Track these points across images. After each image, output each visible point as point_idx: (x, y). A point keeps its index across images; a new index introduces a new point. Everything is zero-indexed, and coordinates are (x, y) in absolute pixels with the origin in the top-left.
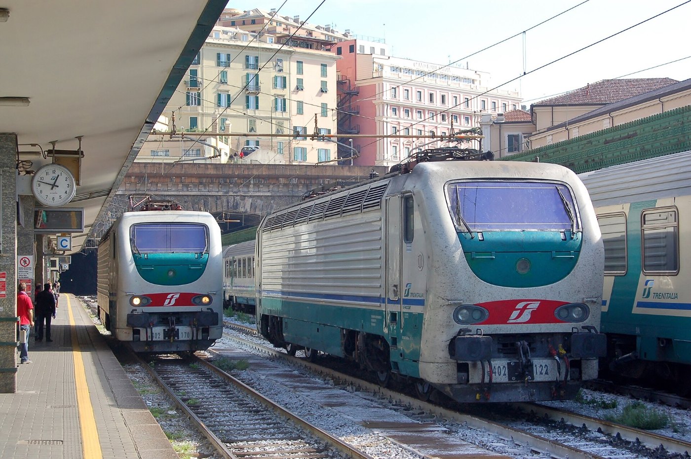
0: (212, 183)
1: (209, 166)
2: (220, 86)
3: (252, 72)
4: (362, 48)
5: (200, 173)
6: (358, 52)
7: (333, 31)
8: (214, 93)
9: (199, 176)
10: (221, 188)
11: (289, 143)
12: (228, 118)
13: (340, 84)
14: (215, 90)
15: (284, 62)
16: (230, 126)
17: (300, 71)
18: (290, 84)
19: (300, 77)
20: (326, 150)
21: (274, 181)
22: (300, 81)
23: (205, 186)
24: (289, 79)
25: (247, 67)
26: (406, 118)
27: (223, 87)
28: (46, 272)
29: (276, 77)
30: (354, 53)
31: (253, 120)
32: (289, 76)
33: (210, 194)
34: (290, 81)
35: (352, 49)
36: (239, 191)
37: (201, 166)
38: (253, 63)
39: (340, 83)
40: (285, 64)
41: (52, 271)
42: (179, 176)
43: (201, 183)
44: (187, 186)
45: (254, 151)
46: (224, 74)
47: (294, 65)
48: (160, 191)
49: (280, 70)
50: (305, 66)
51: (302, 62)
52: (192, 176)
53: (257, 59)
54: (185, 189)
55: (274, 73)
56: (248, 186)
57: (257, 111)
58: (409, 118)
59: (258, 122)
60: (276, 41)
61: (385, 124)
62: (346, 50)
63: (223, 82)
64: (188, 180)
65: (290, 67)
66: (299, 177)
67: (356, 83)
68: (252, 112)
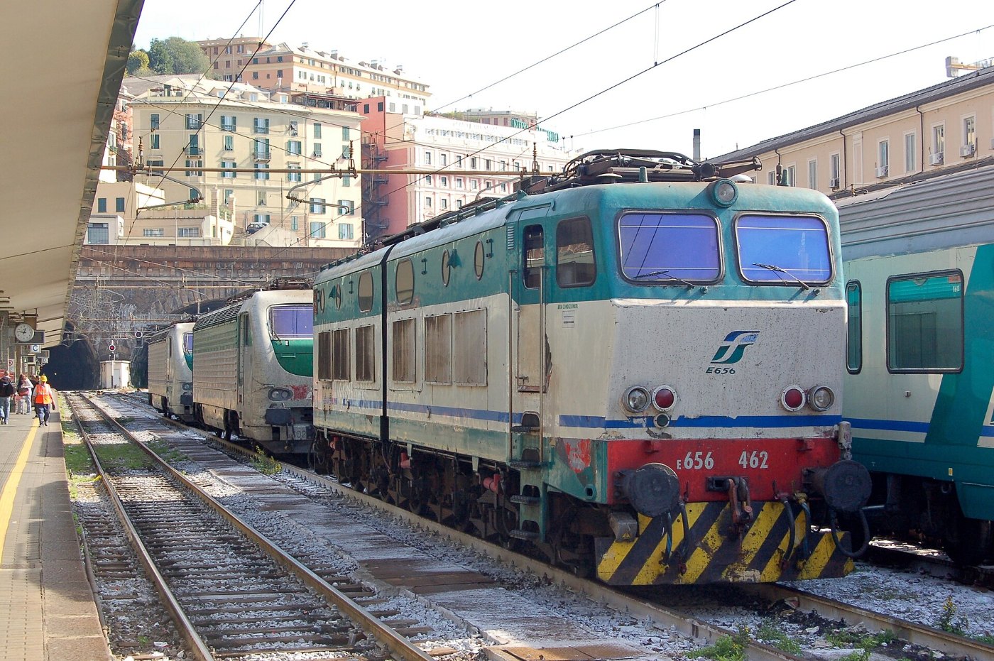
0: (208, 268)
1: (205, 249)
2: (224, 153)
3: (260, 136)
4: (392, 105)
5: (196, 256)
6: (387, 110)
7: (380, 68)
8: (217, 161)
9: (194, 261)
10: (218, 273)
11: (305, 217)
12: (234, 190)
13: (364, 147)
14: (218, 158)
15: (299, 125)
16: (235, 200)
17: (318, 134)
18: (306, 150)
19: (318, 141)
20: (349, 225)
21: (277, 266)
22: (318, 146)
23: (200, 271)
24: (305, 144)
25: (256, 132)
26: (443, 187)
27: (227, 155)
28: (24, 367)
29: (289, 143)
30: (383, 112)
31: (262, 193)
32: (305, 141)
33: (205, 279)
34: (305, 147)
35: (381, 107)
36: (238, 277)
37: (196, 249)
38: (262, 124)
39: (366, 147)
40: (300, 128)
41: (29, 365)
42: (171, 261)
43: (195, 268)
44: (181, 272)
45: (261, 228)
46: (229, 140)
47: (311, 128)
48: (150, 276)
49: (295, 135)
50: (324, 129)
51: (320, 125)
52: (186, 261)
53: (267, 122)
54: (178, 275)
55: (287, 138)
56: (248, 271)
57: (267, 181)
58: (446, 188)
59: (268, 193)
60: (291, 100)
61: (417, 194)
62: (373, 108)
63: (228, 148)
64: (182, 265)
65: (306, 131)
66: (305, 261)
67: (385, 146)
68: (262, 182)
